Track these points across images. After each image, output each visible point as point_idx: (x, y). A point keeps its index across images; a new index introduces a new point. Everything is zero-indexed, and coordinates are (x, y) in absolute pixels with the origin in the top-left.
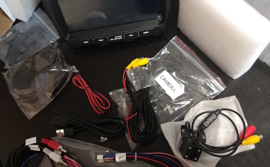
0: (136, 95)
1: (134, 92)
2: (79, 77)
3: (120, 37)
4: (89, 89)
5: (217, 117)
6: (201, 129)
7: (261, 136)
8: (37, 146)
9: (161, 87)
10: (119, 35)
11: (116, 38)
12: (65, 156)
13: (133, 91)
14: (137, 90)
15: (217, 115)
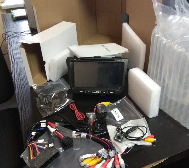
2: (73, 104)
3: (98, 92)
4: (77, 110)
5: (136, 129)
7: (155, 140)
8: (45, 124)
12: (57, 131)
13: (98, 112)
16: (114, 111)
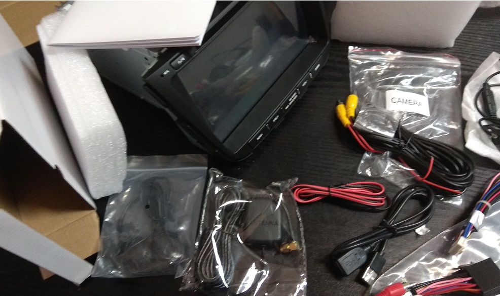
3: (295, 96)
10: (292, 95)
11: (291, 101)
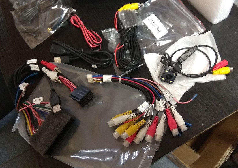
0: (125, 32)
1: (124, 30)
2: (76, 17)
4: (84, 27)
5: (194, 52)
6: (179, 61)
7: (232, 68)
8: (37, 66)
9: (148, 28)
12: (60, 76)
13: (123, 28)
14: (126, 28)
15: (194, 51)
16: (150, 20)
